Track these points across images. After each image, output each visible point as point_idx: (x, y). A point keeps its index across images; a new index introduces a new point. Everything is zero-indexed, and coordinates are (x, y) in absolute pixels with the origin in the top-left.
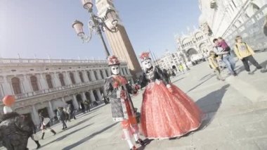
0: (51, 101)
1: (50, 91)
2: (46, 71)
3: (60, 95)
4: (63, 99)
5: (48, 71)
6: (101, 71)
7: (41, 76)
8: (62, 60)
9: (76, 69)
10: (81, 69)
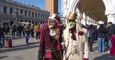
0: (3, 19)
1: (4, 14)
2: (4, 5)
3: (8, 18)
4: (9, 20)
5: (6, 5)
6: (36, 13)
7: (2, 6)
8: (14, 1)
9: (20, 8)
10: (22, 9)
